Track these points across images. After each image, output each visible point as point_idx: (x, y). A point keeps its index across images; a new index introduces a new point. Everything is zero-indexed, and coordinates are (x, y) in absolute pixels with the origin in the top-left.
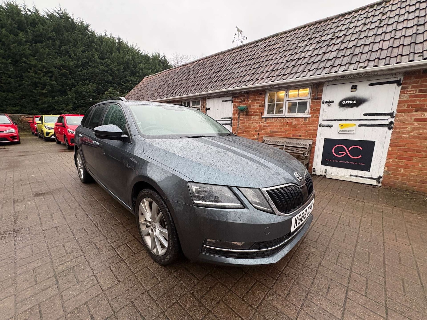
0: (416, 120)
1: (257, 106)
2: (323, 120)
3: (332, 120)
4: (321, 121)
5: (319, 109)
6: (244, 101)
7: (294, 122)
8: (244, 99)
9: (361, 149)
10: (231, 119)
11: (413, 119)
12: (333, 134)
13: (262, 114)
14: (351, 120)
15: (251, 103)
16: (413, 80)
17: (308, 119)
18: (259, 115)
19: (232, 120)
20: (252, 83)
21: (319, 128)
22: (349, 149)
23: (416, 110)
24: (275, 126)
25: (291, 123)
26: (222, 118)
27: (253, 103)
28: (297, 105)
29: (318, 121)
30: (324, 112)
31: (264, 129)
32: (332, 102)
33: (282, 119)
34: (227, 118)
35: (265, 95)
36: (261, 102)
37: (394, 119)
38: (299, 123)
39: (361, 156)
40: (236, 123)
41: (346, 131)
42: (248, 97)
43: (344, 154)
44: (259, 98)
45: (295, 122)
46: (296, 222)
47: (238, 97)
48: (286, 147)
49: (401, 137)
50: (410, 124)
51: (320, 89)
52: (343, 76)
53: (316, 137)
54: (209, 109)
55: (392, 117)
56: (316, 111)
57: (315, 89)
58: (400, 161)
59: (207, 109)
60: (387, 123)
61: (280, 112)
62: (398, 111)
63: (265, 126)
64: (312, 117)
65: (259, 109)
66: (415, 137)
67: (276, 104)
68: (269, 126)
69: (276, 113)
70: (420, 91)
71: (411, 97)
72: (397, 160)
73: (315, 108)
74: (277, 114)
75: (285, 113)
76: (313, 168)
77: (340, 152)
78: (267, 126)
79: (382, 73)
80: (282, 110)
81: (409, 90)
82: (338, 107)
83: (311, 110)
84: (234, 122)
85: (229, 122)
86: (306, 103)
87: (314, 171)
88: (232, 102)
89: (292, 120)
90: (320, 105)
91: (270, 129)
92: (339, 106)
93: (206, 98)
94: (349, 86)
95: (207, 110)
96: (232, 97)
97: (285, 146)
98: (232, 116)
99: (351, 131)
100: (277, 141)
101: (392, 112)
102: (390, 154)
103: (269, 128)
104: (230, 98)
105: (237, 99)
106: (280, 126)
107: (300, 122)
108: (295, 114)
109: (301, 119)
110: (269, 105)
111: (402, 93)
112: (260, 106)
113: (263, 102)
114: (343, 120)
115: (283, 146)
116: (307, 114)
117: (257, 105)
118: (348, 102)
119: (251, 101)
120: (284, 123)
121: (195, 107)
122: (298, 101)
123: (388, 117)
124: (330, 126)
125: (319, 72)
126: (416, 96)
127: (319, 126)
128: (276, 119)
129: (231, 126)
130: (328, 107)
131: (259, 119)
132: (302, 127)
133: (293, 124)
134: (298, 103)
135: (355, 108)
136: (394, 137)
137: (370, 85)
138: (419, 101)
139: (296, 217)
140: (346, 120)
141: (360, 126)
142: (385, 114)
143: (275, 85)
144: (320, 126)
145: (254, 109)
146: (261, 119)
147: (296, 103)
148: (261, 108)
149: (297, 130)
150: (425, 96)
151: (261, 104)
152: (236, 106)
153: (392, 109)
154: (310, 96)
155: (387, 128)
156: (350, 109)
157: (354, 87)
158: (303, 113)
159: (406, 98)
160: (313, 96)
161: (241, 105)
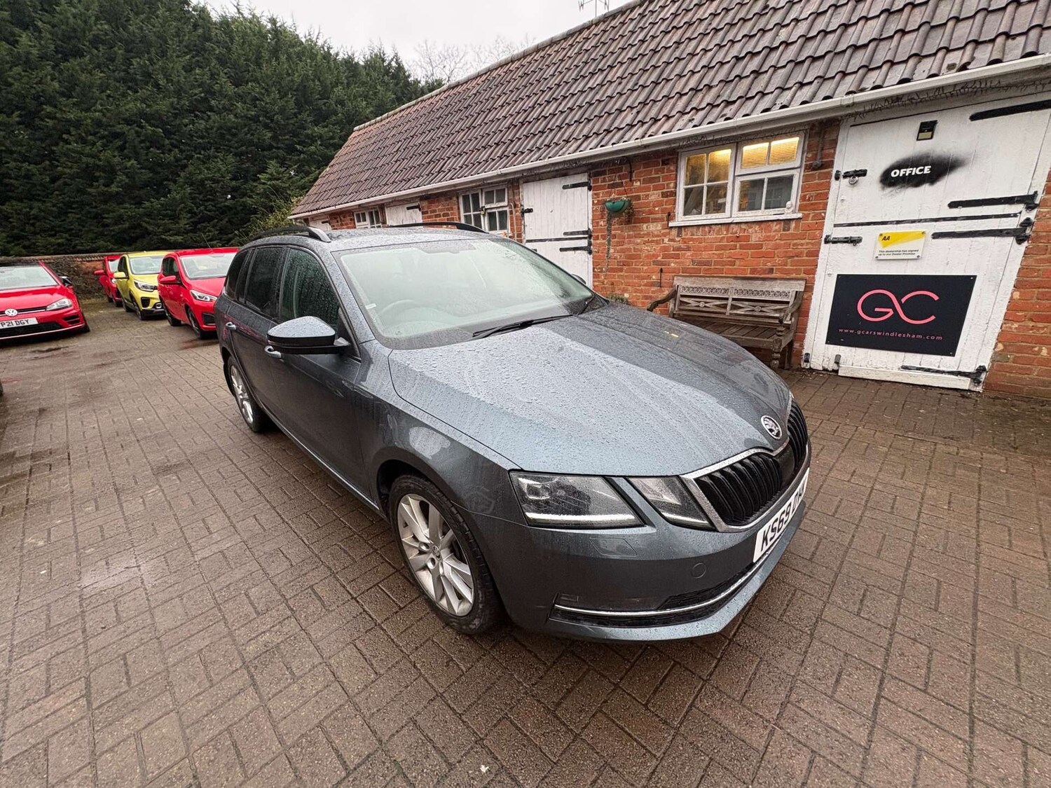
1: (655, 196)
2: (835, 226)
3: (859, 224)
4: (828, 230)
5: (826, 196)
6: (621, 185)
7: (755, 236)
8: (620, 177)
9: (936, 298)
10: (588, 234)
12: (860, 262)
13: (670, 216)
14: (913, 222)
15: (639, 189)
17: (793, 225)
18: (661, 220)
19: (590, 237)
20: (641, 131)
21: (825, 249)
22: (903, 300)
24: (706, 249)
25: (748, 238)
26: (565, 234)
27: (644, 188)
28: (766, 185)
29: (822, 230)
30: (839, 204)
31: (677, 256)
32: (863, 173)
33: (723, 228)
34: (578, 233)
35: (677, 163)
36: (667, 184)
37: (1035, 212)
38: (768, 237)
39: (933, 318)
40: (603, 244)
41: (897, 252)
42: (631, 173)
43: (888, 313)
44: (660, 175)
45: (759, 235)
46: (765, 539)
47: (603, 173)
48: (734, 303)
49: (1048, 260)
51: (828, 137)
52: (897, 98)
53: (813, 272)
54: (530, 211)
55: (1031, 206)
56: (816, 202)
57: (816, 140)
58: (1041, 325)
59: (523, 212)
60: (1013, 224)
61: (720, 208)
62: (1048, 190)
63: (679, 249)
64: (805, 217)
65: (660, 204)
67: (708, 187)
68: (688, 249)
69: (707, 212)
72: (1031, 324)
73: (813, 193)
74: (709, 216)
75: (732, 212)
76: (804, 352)
77: (877, 310)
78: (683, 250)
79: (1011, 80)
80: (724, 204)
82: (878, 186)
83: (803, 198)
84: (598, 242)
85: (584, 243)
86: (790, 179)
87: (807, 361)
88: (590, 189)
89: (750, 230)
90: (829, 183)
91: (692, 255)
92: (880, 185)
93: (521, 182)
94: (914, 125)
95: (526, 215)
96: (589, 176)
97: (730, 300)
98: (591, 227)
99: (912, 252)
100: (712, 286)
101: (1031, 193)
102: (1013, 307)
103: (689, 253)
104: (583, 178)
105: (600, 178)
106: (718, 248)
107: (773, 234)
108: (759, 213)
109: (775, 227)
110: (688, 192)
112: (664, 195)
113: (672, 185)
114: (891, 222)
115: (727, 299)
116: (790, 211)
117: (655, 192)
118: (908, 171)
119: (638, 184)
120: (730, 240)
121: (493, 206)
122: (766, 177)
123: (1020, 207)
124: (854, 241)
125: (827, 89)
127: (823, 242)
128: (707, 229)
129: (590, 253)
130: (850, 190)
131: (663, 231)
132: (777, 247)
133: (754, 239)
134: (766, 181)
135: (926, 188)
136: (1031, 261)
137: (973, 118)
139: (766, 527)
140: (898, 222)
141: (937, 236)
142: (1009, 201)
143: (703, 135)
144: (827, 242)
145: (649, 203)
146: (668, 231)
147: (762, 181)
148: (666, 202)
149: (765, 255)
151: (666, 190)
152: (600, 199)
153: (1031, 185)
154: (800, 161)
155: (1011, 240)
156: (911, 191)
157: (928, 128)
158: (781, 210)
160: (810, 159)
161: (613, 196)
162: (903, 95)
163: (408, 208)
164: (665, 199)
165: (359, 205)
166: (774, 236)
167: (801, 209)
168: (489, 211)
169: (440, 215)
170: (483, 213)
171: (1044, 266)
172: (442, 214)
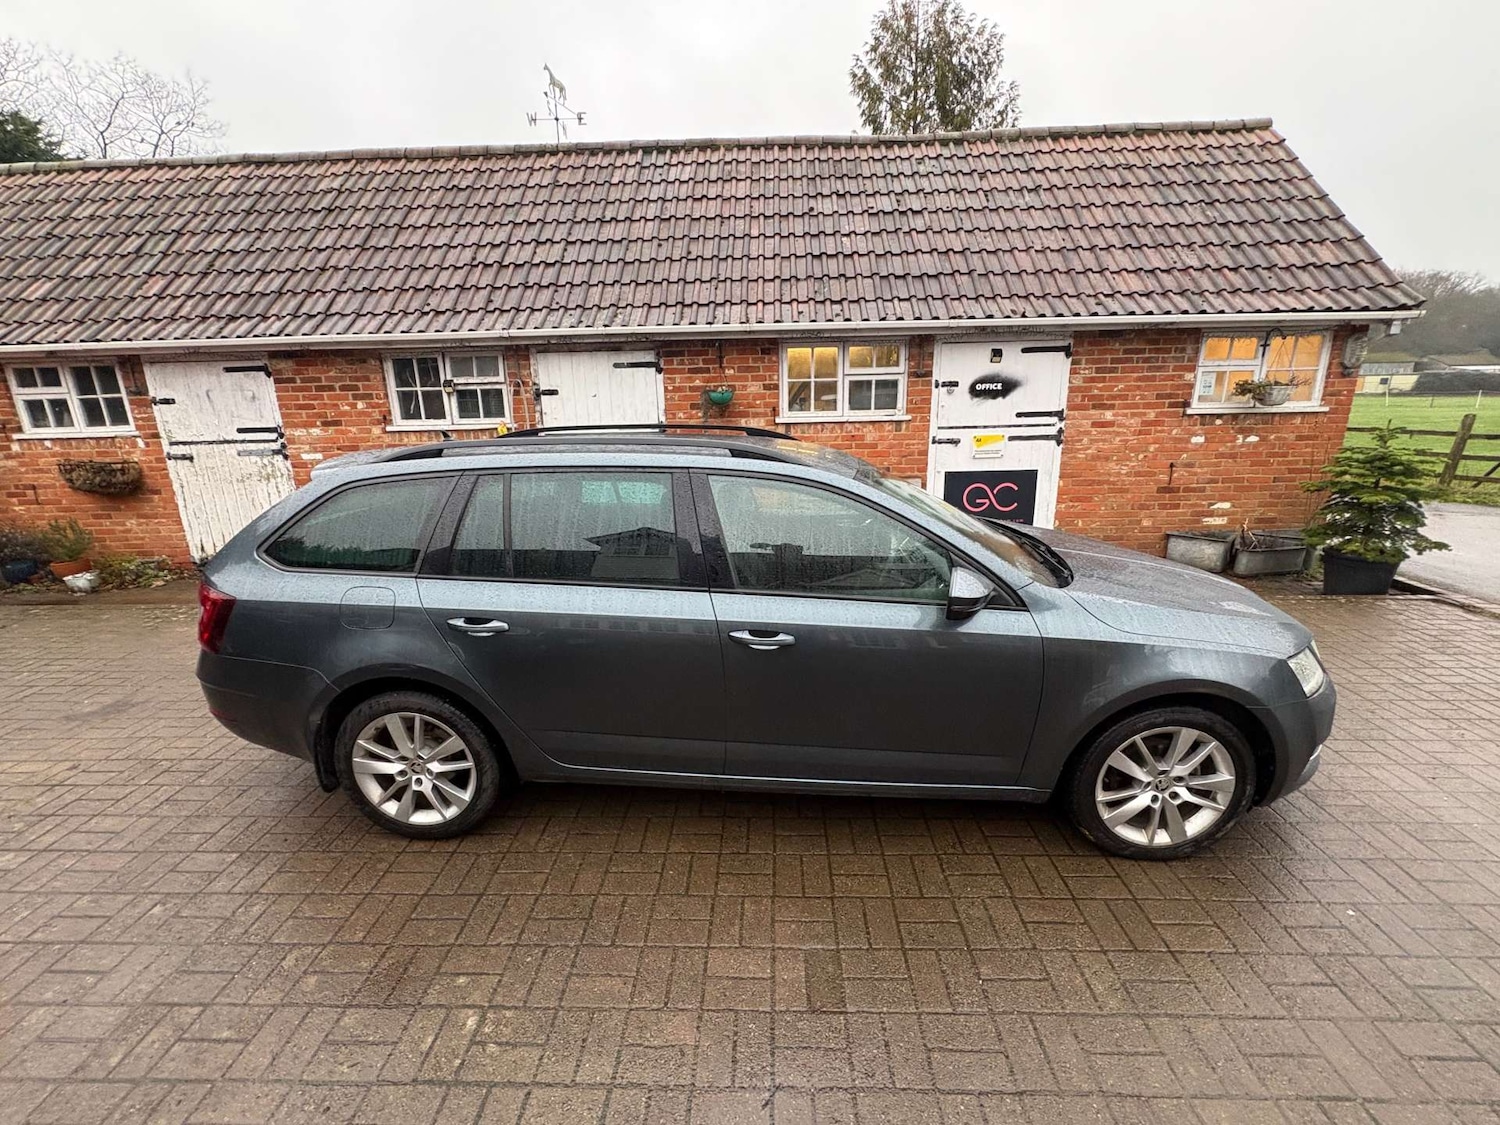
0: (1094, 425)
1: (754, 388)
2: (939, 428)
3: (957, 428)
4: (933, 432)
5: (929, 402)
6: (708, 371)
7: (870, 435)
8: (705, 362)
9: (1016, 488)
11: (1090, 422)
12: (962, 460)
13: (775, 411)
14: (995, 427)
15: (733, 379)
16: (1086, 348)
17: (904, 426)
18: (765, 415)
21: (932, 448)
22: (995, 492)
23: (1094, 407)
25: (862, 438)
27: (740, 377)
28: (873, 387)
29: (928, 431)
30: (940, 409)
32: (955, 384)
33: (837, 426)
35: (777, 354)
36: (768, 376)
37: (1064, 423)
38: (882, 436)
39: (1015, 505)
41: (987, 452)
42: (721, 358)
43: (984, 504)
44: (759, 364)
45: (874, 435)
47: (681, 354)
49: (1075, 458)
50: (1088, 433)
51: (927, 350)
52: (983, 328)
53: (924, 470)
54: (553, 392)
55: (1061, 419)
56: (920, 407)
57: (915, 351)
58: (1076, 504)
59: (538, 394)
60: (1053, 431)
61: (832, 405)
62: (1071, 408)
64: (913, 419)
65: (763, 397)
66: (1096, 458)
67: (815, 382)
69: (816, 410)
70: (1098, 371)
71: (1086, 380)
72: (1072, 504)
73: (919, 398)
74: (819, 414)
77: (978, 501)
79: (1050, 330)
80: (835, 401)
81: (1083, 366)
82: (968, 396)
83: (910, 402)
86: (895, 384)
88: (659, 371)
89: (864, 430)
90: (931, 390)
93: (533, 350)
94: (988, 353)
95: (543, 397)
96: (658, 354)
98: (663, 420)
99: (997, 452)
101: (1060, 409)
102: (1061, 493)
104: (650, 357)
105: (676, 360)
107: (886, 434)
108: (870, 413)
109: (888, 427)
110: (792, 387)
111: (1073, 372)
112: (766, 387)
114: (980, 427)
116: (899, 413)
117: (755, 383)
118: (987, 386)
119: (732, 372)
120: (845, 439)
121: (470, 381)
122: (874, 379)
123: (1055, 420)
124: (955, 442)
126: (1092, 380)
127: (930, 443)
128: (819, 427)
130: (947, 397)
132: (891, 447)
133: (869, 439)
134: (874, 382)
135: (1000, 399)
136: (1065, 458)
137: (1025, 351)
138: (1098, 388)
140: (985, 427)
141: (1012, 438)
142: (1049, 414)
143: (819, 331)
144: (934, 442)
145: (748, 395)
147: (869, 383)
148: (768, 395)
149: (880, 455)
150: (1103, 380)
151: (767, 382)
152: (677, 385)
153: (1060, 404)
154: (903, 367)
155: (1053, 443)
156: (991, 402)
157: (997, 353)
158: (891, 411)
159: (1079, 382)
160: (913, 367)
161: (698, 383)
162: (987, 327)
163: (228, 370)
164: (768, 392)
165: (51, 353)
166: (888, 436)
167: (908, 411)
168: (460, 388)
169: (332, 388)
170: (450, 390)
171: (1073, 462)
172: (337, 385)
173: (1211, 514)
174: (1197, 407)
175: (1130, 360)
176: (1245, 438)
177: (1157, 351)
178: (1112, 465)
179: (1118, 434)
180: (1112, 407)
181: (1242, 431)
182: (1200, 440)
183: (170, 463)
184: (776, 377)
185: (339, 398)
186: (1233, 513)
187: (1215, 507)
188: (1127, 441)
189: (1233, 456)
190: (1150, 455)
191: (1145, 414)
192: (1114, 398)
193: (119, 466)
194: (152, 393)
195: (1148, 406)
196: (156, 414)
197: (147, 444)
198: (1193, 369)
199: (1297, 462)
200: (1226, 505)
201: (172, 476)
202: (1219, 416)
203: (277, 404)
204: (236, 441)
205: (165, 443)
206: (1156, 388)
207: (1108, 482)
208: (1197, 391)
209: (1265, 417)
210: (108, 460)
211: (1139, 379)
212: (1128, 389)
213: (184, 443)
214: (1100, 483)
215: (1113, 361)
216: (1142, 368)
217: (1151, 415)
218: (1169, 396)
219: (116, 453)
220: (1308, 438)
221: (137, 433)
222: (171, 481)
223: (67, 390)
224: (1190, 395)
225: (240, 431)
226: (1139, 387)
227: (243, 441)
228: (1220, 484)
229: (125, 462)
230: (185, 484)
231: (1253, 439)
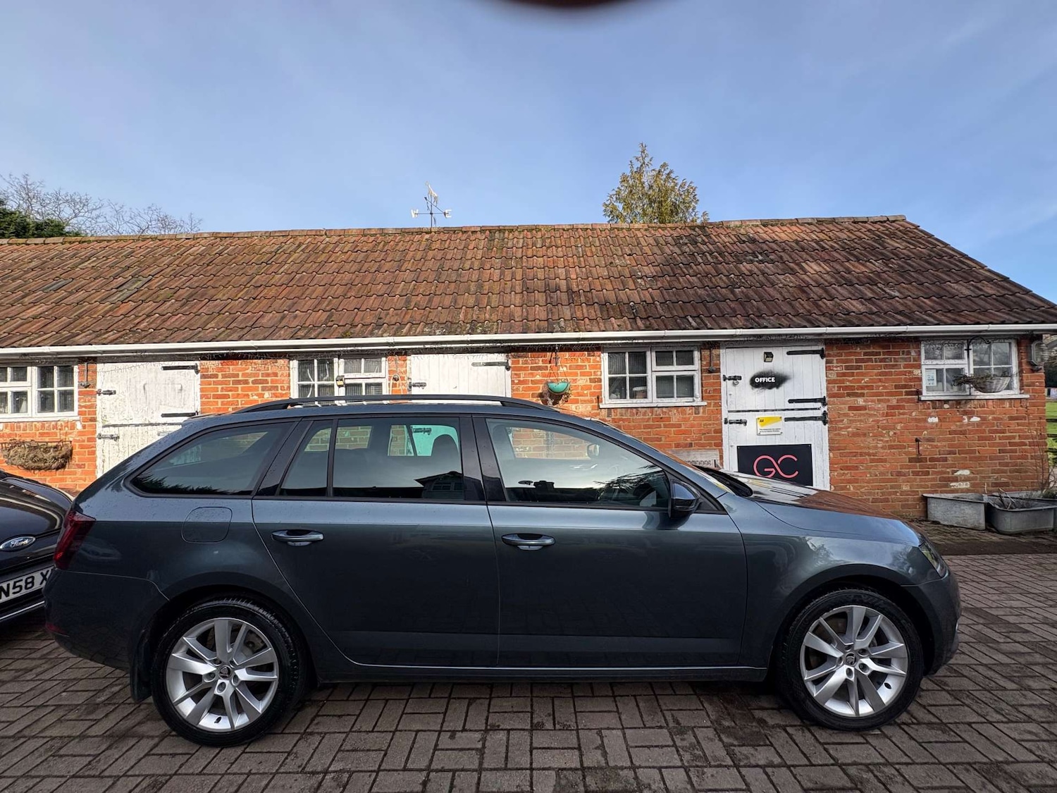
0: (851, 408)
1: (583, 381)
2: (729, 412)
3: (743, 411)
4: (725, 415)
5: (719, 391)
6: (546, 368)
7: (675, 418)
8: (544, 362)
9: (796, 460)
11: (847, 406)
12: (751, 435)
13: (599, 399)
14: (772, 410)
15: (565, 374)
16: (835, 351)
17: (701, 410)
18: (591, 401)
21: (725, 427)
22: (779, 462)
23: (849, 395)
24: (635, 427)
25: (669, 419)
27: (571, 373)
28: (675, 380)
29: (721, 414)
30: (729, 397)
32: (739, 378)
33: (648, 410)
35: (601, 356)
36: (594, 372)
37: (826, 407)
38: (685, 418)
39: (797, 473)
41: (770, 430)
42: (557, 359)
43: (772, 472)
44: (586, 364)
45: (678, 417)
47: (526, 356)
49: (839, 434)
50: (846, 415)
51: (714, 353)
53: (720, 444)
54: (423, 385)
55: (824, 404)
56: (713, 395)
57: (706, 353)
58: (846, 472)
59: (411, 386)
60: (819, 413)
61: (645, 395)
62: (830, 395)
64: (708, 405)
65: (589, 388)
66: (854, 435)
67: (625, 378)
69: (632, 398)
70: (847, 368)
71: (838, 375)
72: (842, 472)
73: (712, 389)
74: (634, 401)
75: (653, 399)
77: (766, 470)
79: (810, 337)
80: (646, 391)
81: (835, 365)
82: (749, 387)
83: (704, 391)
86: (691, 379)
88: (508, 369)
89: (670, 413)
90: (720, 382)
92: (750, 386)
93: (410, 352)
94: (762, 353)
96: (508, 357)
99: (777, 430)
101: (822, 397)
102: (831, 462)
104: (500, 358)
105: (521, 361)
106: (646, 427)
107: (688, 416)
108: (673, 400)
109: (688, 411)
110: (612, 380)
111: (828, 369)
112: (592, 381)
114: (761, 411)
116: (697, 400)
117: (583, 378)
118: (764, 379)
119: (565, 369)
120: (654, 420)
121: (358, 376)
122: (675, 374)
123: (819, 405)
124: (743, 423)
126: (844, 375)
127: (723, 423)
128: (634, 411)
130: (733, 388)
131: (593, 412)
132: (692, 426)
133: (674, 420)
134: (675, 377)
135: (775, 389)
136: (832, 435)
137: (789, 353)
138: (849, 381)
140: (765, 411)
141: (787, 419)
142: (815, 400)
144: (726, 423)
145: (577, 386)
146: (598, 411)
147: (672, 377)
148: (595, 386)
149: (684, 432)
150: (852, 374)
151: (592, 377)
152: (522, 379)
153: (821, 392)
154: (697, 365)
155: (820, 423)
156: (767, 392)
157: (769, 356)
158: (690, 399)
159: (834, 377)
160: (705, 366)
161: (538, 378)
162: (763, 335)
163: (166, 368)
164: (593, 384)
166: (689, 418)
167: (703, 399)
168: (349, 381)
169: (246, 382)
170: (341, 383)
171: (838, 438)
172: (251, 380)
173: (956, 480)
174: (926, 395)
175: (870, 360)
176: (969, 418)
177: (889, 353)
178: (870, 440)
179: (871, 415)
180: (862, 395)
181: (965, 413)
182: (935, 420)
183: (99, 442)
184: (599, 373)
185: (250, 389)
186: (975, 479)
187: (958, 473)
188: (878, 421)
189: (963, 433)
190: (898, 432)
191: (889, 400)
192: (862, 388)
193: (55, 444)
194: (99, 386)
195: (891, 394)
196: (98, 403)
197: (84, 427)
198: (919, 367)
199: (1014, 437)
200: (966, 472)
201: (99, 453)
202: (946, 402)
203: (199, 394)
204: (159, 424)
205: (99, 425)
206: (894, 381)
207: (869, 454)
208: (925, 384)
209: (982, 402)
210: (47, 439)
211: (880, 374)
212: (872, 381)
213: (114, 426)
214: (861, 455)
215: (857, 361)
216: (880, 366)
217: (894, 401)
218: (905, 387)
219: (56, 434)
220: (1016, 418)
221: (78, 418)
222: (96, 457)
223: (31, 383)
224: (921, 386)
225: (165, 415)
226: (880, 380)
227: (164, 424)
228: (957, 455)
229: (61, 441)
230: (107, 460)
231: (975, 419)
